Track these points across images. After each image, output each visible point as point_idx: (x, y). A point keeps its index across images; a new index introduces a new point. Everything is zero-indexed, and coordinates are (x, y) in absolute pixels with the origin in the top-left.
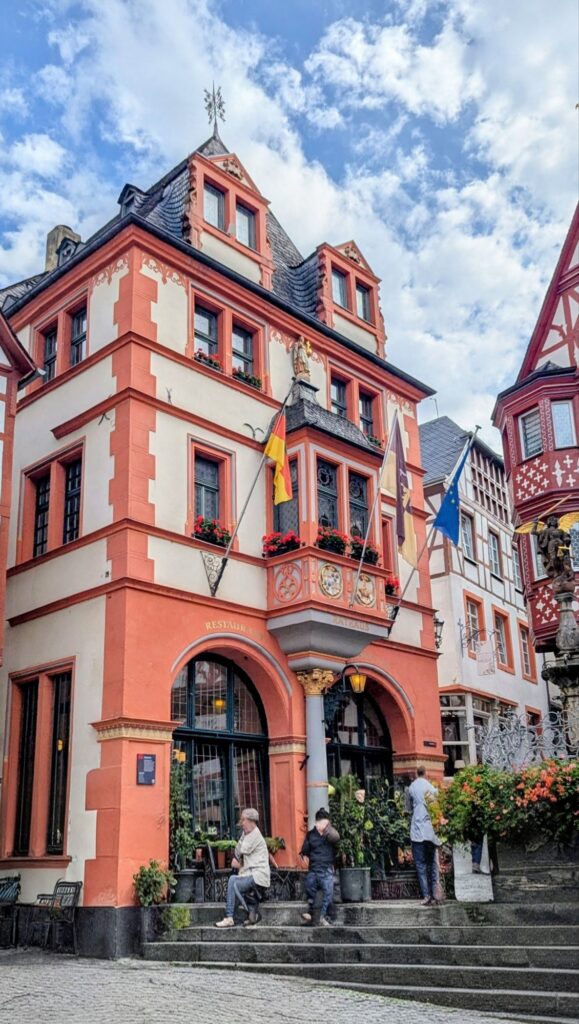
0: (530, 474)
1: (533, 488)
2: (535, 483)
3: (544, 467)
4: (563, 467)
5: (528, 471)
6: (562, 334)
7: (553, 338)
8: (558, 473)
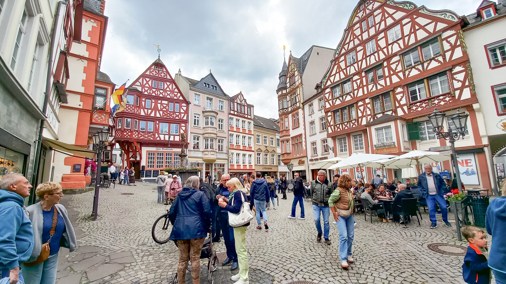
0: (129, 107)
1: (129, 111)
2: (130, 110)
3: (133, 108)
4: (137, 109)
5: (128, 106)
6: (140, 84)
7: (138, 83)
8: (136, 110)
